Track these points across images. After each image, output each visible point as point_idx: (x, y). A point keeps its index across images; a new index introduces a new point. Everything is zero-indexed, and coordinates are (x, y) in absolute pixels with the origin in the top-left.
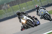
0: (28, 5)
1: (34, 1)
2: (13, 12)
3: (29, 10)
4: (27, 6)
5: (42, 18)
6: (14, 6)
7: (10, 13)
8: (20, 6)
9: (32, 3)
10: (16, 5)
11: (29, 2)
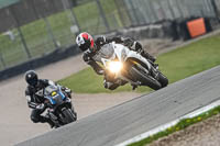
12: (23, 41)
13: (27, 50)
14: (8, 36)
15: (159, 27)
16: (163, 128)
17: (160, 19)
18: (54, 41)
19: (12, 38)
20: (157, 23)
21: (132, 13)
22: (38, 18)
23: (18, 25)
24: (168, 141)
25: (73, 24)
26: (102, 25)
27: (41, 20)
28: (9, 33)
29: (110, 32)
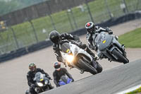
0: (54, 22)
2: (15, 42)
5: (104, 55)
6: (18, 25)
7: (6, 45)
8: (34, 24)
10: (22, 22)
12: (89, 12)
14: (80, 9)
18: (110, 13)
19: (83, 10)
23: (87, 2)
25: (122, 3)
28: (81, 7)
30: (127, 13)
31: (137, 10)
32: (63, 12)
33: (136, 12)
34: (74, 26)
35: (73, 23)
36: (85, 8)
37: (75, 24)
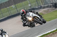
1: (9, 8)
3: (4, 18)
4: (2, 13)
9: (7, 10)
11: (3, 9)
12: (16, 8)
13: (17, 10)
14: (12, 7)
15: (51, 5)
16: (52, 30)
17: (52, 3)
18: (24, 8)
20: (51, 4)
21: (44, 1)
22: (20, 2)
23: (15, 4)
24: (54, 34)
25: (29, 4)
26: (37, 4)
27: (21, 3)
28: (12, 6)
29: (39, 6)
30: (31, 8)
31: (35, 6)
32: (5, 8)
33: (35, 7)
34: (10, 14)
35: (10, 12)
36: (15, 6)
37: (11, 13)
